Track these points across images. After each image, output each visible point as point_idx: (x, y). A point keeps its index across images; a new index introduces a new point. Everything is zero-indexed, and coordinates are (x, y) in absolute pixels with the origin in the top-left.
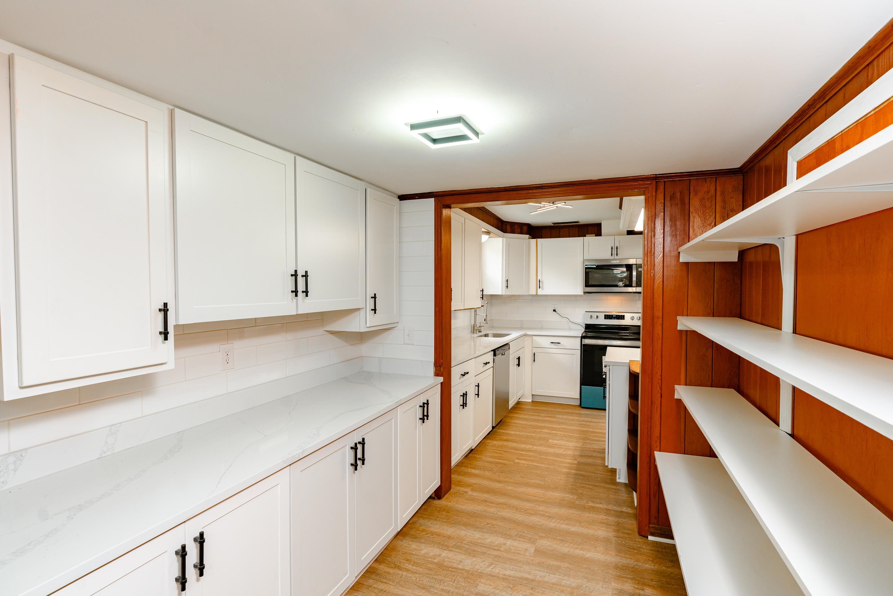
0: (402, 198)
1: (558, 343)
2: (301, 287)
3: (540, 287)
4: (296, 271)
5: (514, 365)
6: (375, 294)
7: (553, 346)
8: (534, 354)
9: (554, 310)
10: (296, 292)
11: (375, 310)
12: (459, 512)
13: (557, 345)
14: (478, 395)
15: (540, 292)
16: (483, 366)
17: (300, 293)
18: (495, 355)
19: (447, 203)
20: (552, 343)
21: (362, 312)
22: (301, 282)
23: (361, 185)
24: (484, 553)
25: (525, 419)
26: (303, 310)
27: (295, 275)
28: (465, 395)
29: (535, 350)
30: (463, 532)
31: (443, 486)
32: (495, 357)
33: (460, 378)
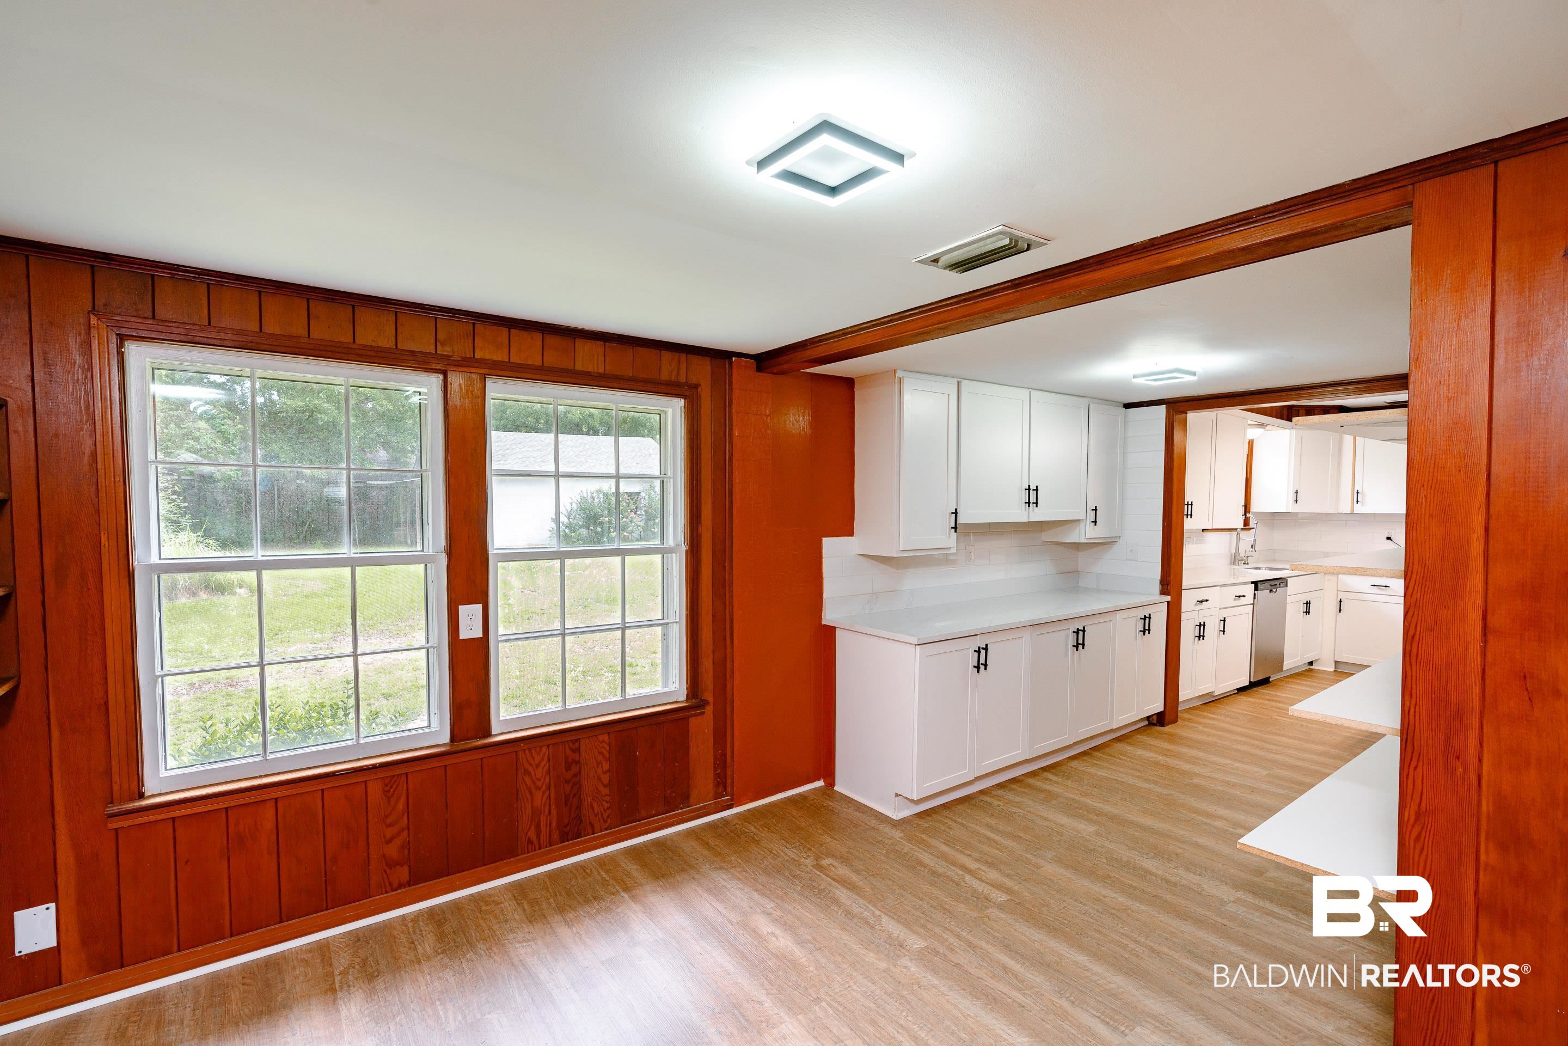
0: (1128, 406)
1: (1386, 586)
2: (1033, 499)
3: (1357, 501)
4: (1029, 486)
5: (1299, 612)
6: (1096, 507)
7: (1375, 590)
8: (1341, 601)
9: (1389, 538)
10: (1029, 503)
11: (1095, 522)
12: (1183, 738)
13: (1383, 590)
14: (1224, 631)
15: (1358, 509)
16: (1235, 600)
17: (1031, 504)
18: (1256, 589)
19: (1182, 409)
20: (1374, 586)
21: (1083, 524)
22: (1033, 494)
23: (1085, 401)
24: (1205, 765)
25: (1307, 686)
26: (1034, 518)
27: (1029, 489)
28: (1202, 626)
29: (1341, 596)
30: (1184, 750)
31: (1167, 713)
32: (1256, 592)
33: (1196, 605)
